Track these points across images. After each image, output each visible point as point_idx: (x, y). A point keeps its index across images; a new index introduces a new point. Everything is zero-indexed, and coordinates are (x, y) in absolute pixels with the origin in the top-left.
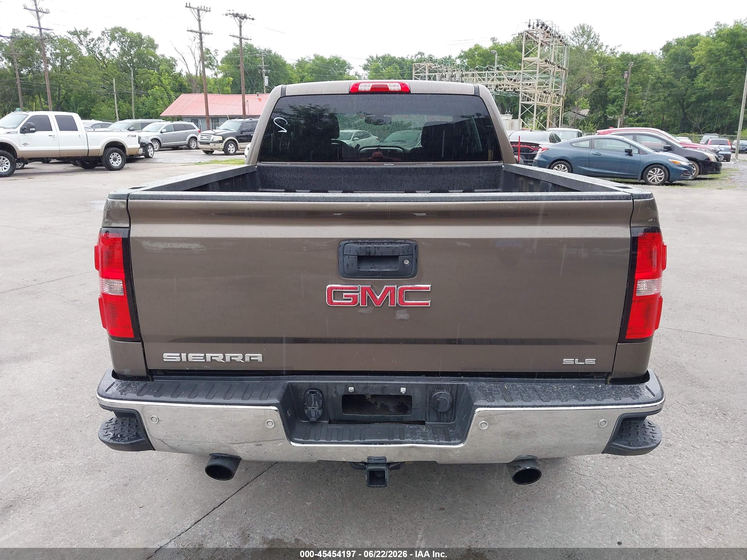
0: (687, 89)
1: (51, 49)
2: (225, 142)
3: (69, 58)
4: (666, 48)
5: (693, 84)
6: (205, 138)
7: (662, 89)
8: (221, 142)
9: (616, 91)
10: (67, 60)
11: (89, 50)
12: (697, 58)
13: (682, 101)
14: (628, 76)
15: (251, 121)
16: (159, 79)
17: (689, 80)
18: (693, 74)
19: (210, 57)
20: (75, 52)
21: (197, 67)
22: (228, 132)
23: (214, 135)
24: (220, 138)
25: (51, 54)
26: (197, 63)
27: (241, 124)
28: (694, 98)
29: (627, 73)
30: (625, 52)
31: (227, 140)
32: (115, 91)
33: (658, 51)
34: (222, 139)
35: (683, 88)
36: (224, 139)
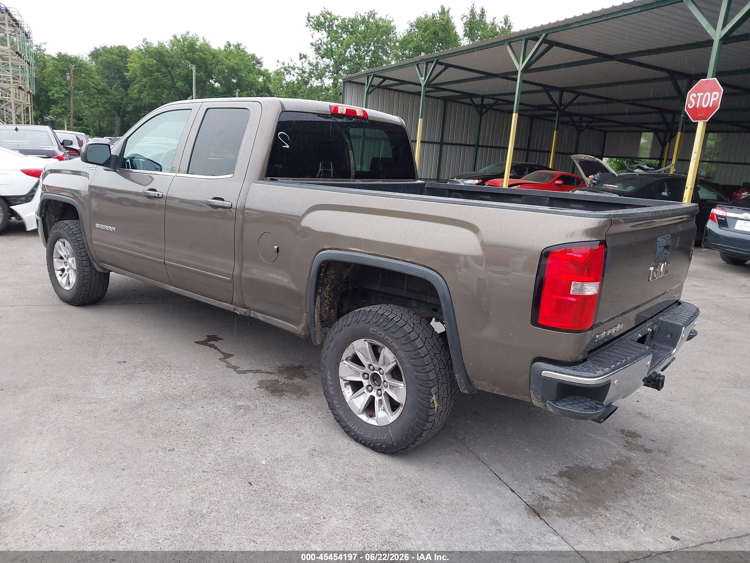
0: (122, 99)
4: (95, 55)
5: (127, 94)
7: (97, 95)
9: (57, 92)
12: (131, 70)
13: (118, 109)
14: (71, 78)
17: (123, 90)
18: (126, 84)
28: (131, 107)
29: (70, 75)
30: (62, 52)
33: (86, 56)
35: (118, 97)
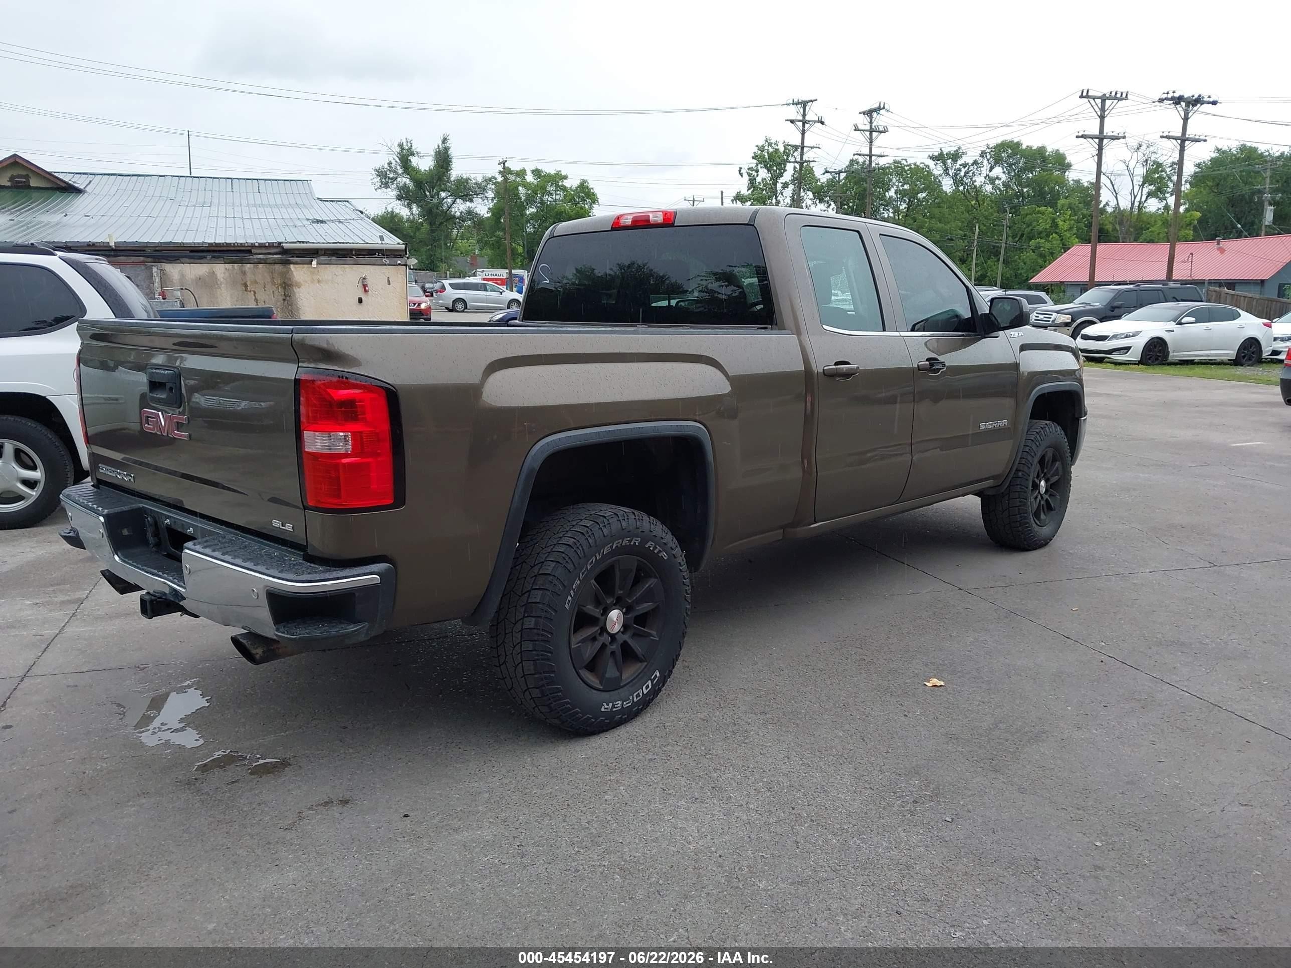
1: (897, 184)
2: (1075, 325)
3: (921, 196)
6: (1041, 317)
8: (1067, 325)
10: (919, 200)
11: (957, 182)
15: (1136, 288)
16: (1053, 220)
19: (1161, 178)
20: (933, 186)
21: (1135, 197)
22: (1088, 307)
23: (1058, 312)
24: (1067, 318)
25: (896, 193)
26: (1136, 188)
27: (1114, 294)
31: (1079, 321)
32: (975, 243)
34: (1070, 321)
36: (1073, 320)
